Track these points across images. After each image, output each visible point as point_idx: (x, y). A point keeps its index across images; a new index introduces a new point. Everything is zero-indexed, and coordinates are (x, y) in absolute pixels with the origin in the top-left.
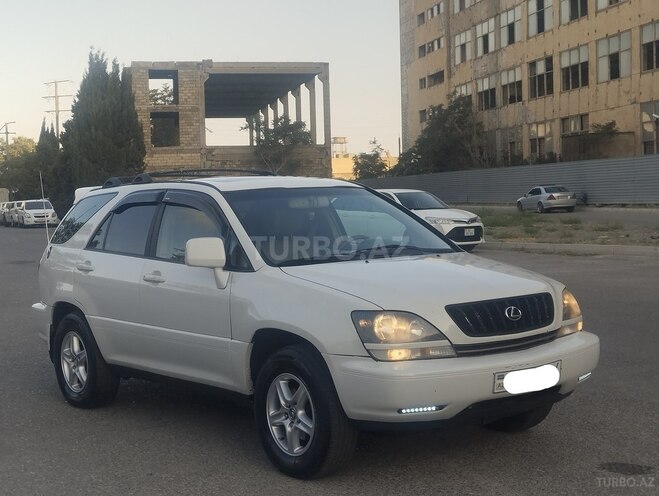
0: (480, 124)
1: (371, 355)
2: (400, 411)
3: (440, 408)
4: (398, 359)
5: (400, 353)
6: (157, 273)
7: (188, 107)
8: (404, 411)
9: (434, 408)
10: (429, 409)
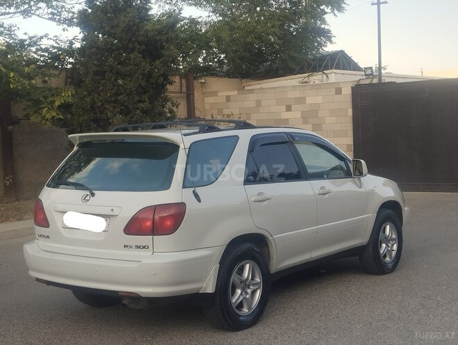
6: (323, 188)
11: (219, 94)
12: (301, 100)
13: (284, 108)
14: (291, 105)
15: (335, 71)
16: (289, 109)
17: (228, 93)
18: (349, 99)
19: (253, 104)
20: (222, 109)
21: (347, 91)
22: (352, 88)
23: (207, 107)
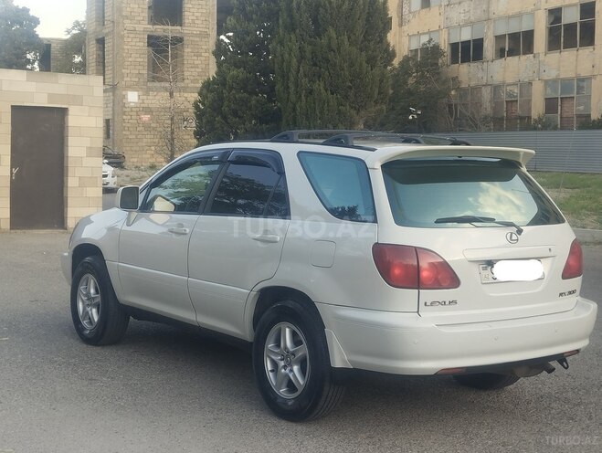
0: (455, 79)
7: (196, 30)
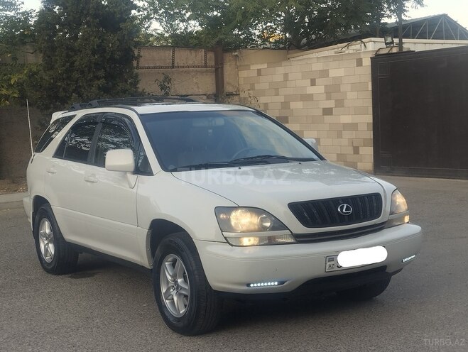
1: (227, 241)
2: (248, 285)
3: (281, 283)
4: (248, 244)
5: (250, 240)
6: (93, 175)
8: (252, 285)
9: (276, 283)
10: (273, 284)
11: (252, 67)
12: (324, 73)
13: (309, 81)
14: (315, 79)
15: (373, 39)
16: (313, 83)
17: (260, 67)
18: (369, 71)
19: (280, 78)
20: (254, 84)
21: (367, 62)
22: (371, 58)
23: (241, 82)
